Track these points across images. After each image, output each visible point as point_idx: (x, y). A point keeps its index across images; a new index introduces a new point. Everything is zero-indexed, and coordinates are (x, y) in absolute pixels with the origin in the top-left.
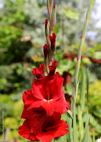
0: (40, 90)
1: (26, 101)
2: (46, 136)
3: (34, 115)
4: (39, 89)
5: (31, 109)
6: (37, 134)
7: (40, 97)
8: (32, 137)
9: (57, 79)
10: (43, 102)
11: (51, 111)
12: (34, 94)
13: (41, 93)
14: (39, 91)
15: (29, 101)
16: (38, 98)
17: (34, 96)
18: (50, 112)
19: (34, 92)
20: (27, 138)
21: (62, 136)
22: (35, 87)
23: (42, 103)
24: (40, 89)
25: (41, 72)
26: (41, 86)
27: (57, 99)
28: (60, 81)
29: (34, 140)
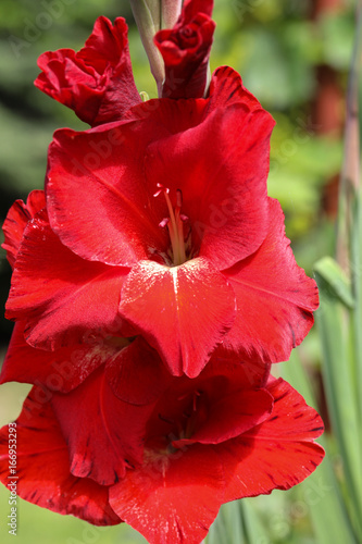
0: (112, 198)
1: (13, 281)
2: (179, 490)
3: (89, 356)
4: (102, 193)
5: (56, 335)
6: (117, 480)
7: (110, 253)
8: (84, 498)
9: (225, 126)
10: (133, 284)
11: (193, 350)
12: (66, 235)
13: (116, 225)
14: (103, 210)
15: (39, 283)
16: (94, 258)
17: (68, 251)
18: (187, 357)
19: (62, 218)
20: (51, 506)
21: (282, 488)
22: (70, 183)
23: (130, 294)
24: (111, 191)
25: (107, 75)
26: (112, 176)
27: (232, 261)
28: (249, 139)
29: (100, 516)
